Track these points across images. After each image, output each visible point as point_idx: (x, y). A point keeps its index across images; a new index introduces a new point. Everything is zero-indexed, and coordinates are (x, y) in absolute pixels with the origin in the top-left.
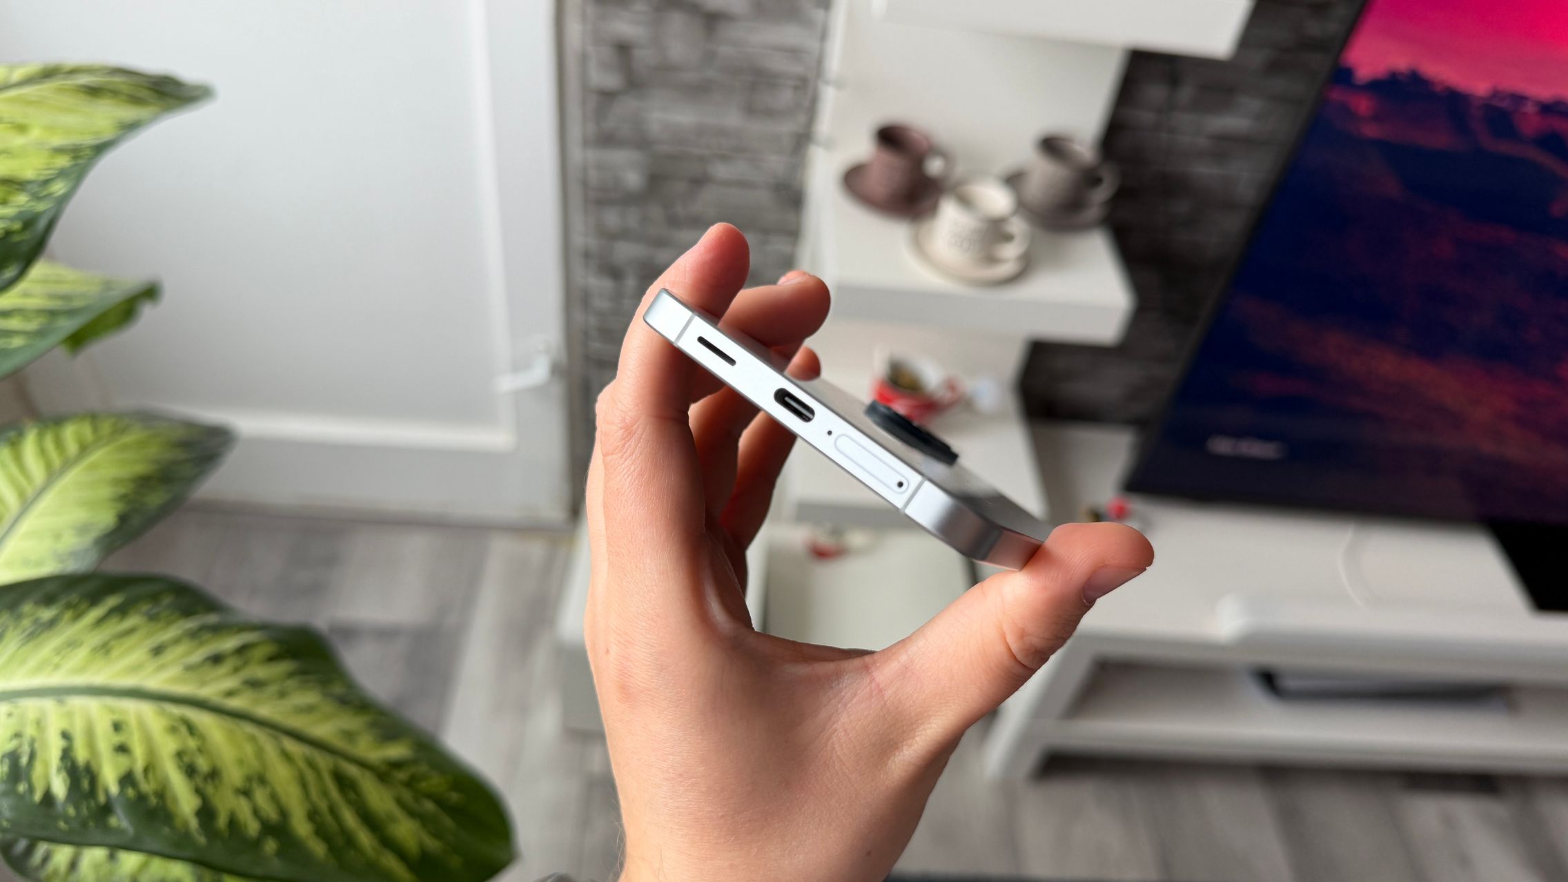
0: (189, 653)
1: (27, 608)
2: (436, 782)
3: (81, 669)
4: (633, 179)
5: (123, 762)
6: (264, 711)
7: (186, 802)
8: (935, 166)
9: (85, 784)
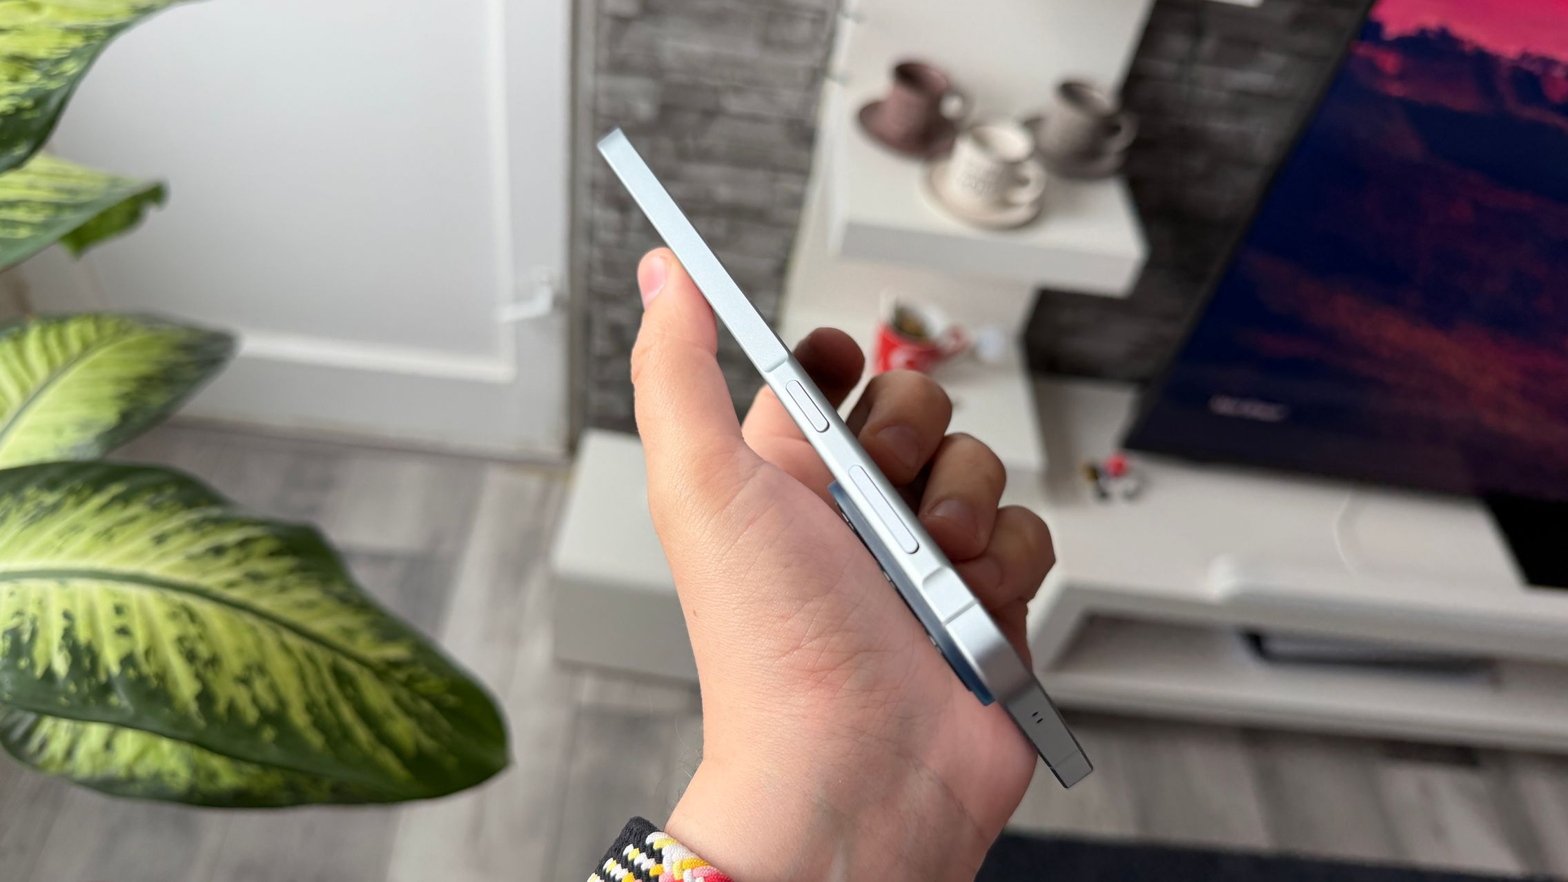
0: (190, 543)
1: (30, 492)
2: (433, 684)
3: (85, 553)
4: (644, 109)
5: (124, 644)
6: (265, 603)
7: (186, 686)
8: (952, 107)
9: (87, 663)
